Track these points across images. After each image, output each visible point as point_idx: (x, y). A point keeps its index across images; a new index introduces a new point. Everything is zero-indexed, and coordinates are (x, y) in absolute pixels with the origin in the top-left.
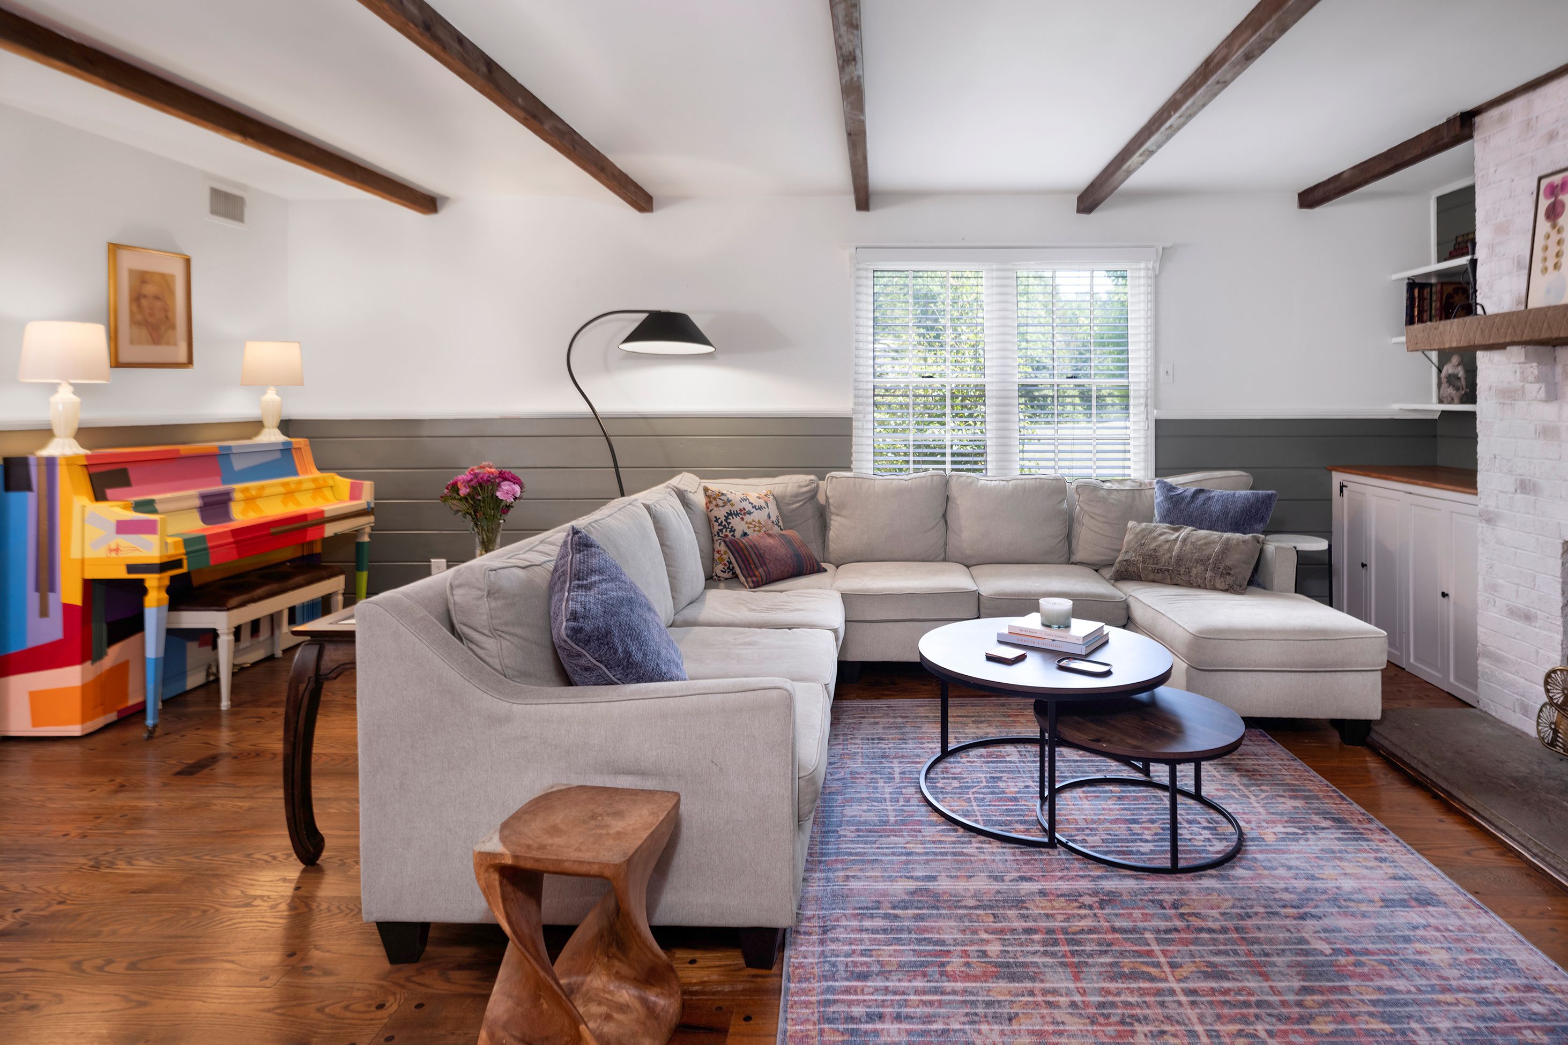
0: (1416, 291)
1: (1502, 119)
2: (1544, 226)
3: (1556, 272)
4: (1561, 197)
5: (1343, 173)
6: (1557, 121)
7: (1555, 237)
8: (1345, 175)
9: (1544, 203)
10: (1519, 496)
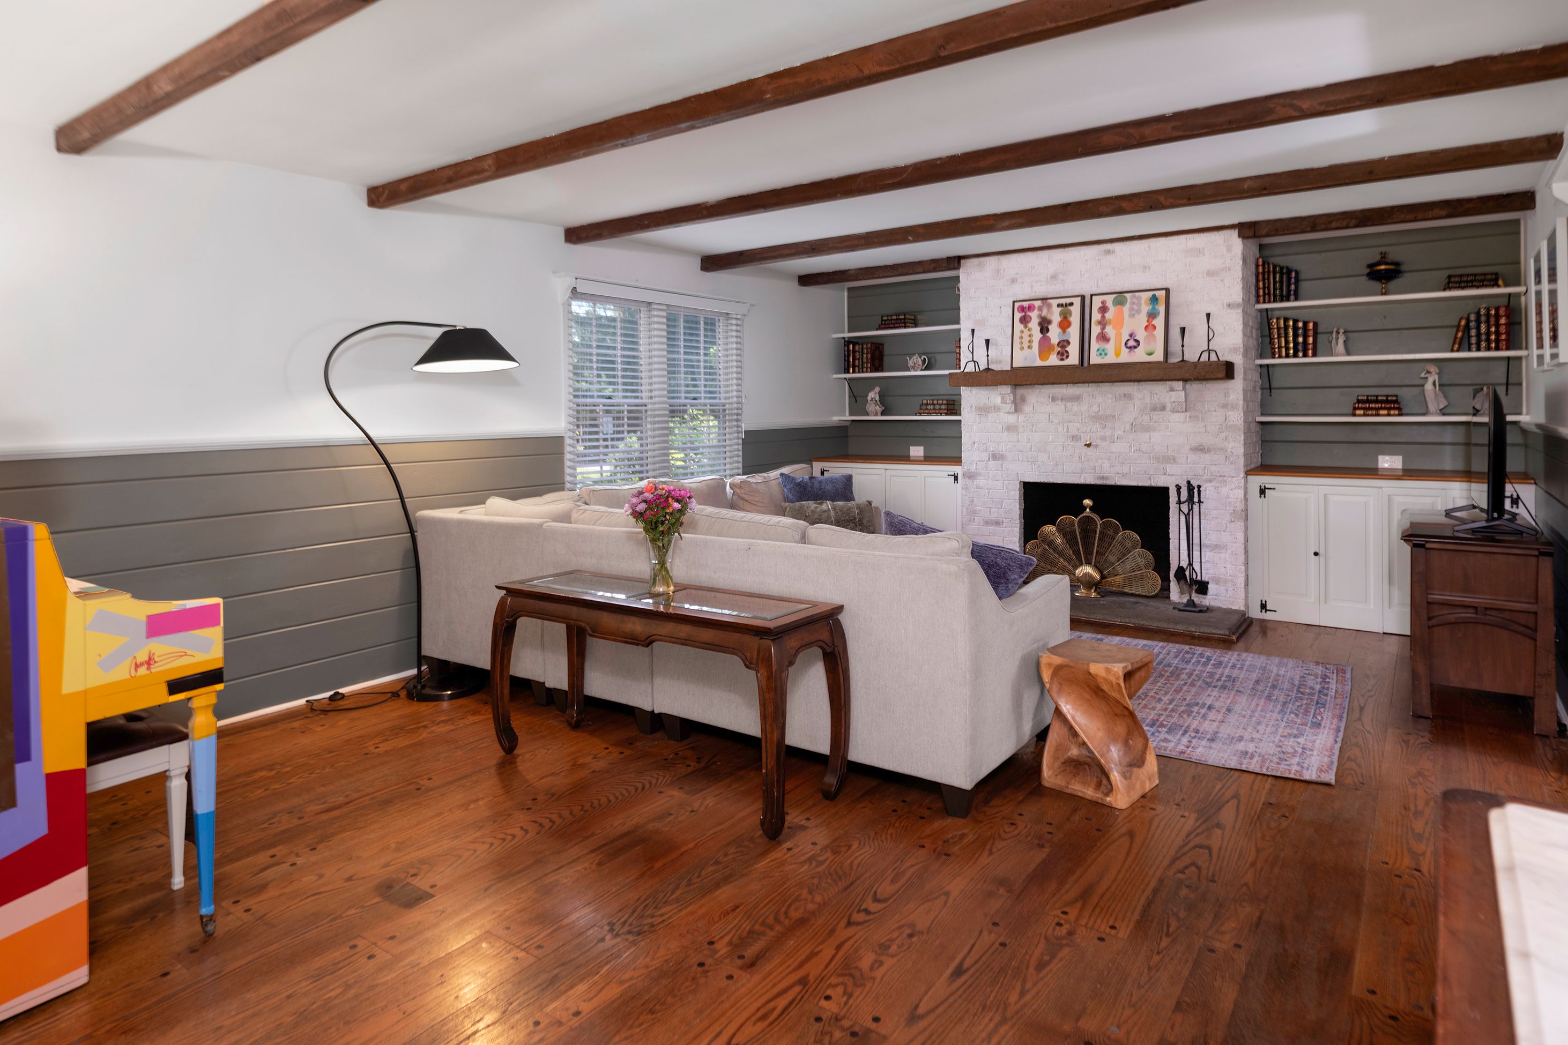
0: (851, 346)
1: (980, 265)
2: (1019, 326)
3: (1029, 350)
4: (1028, 313)
5: (849, 270)
6: (1017, 274)
7: (1026, 332)
8: (851, 272)
9: (1018, 315)
10: (991, 462)
